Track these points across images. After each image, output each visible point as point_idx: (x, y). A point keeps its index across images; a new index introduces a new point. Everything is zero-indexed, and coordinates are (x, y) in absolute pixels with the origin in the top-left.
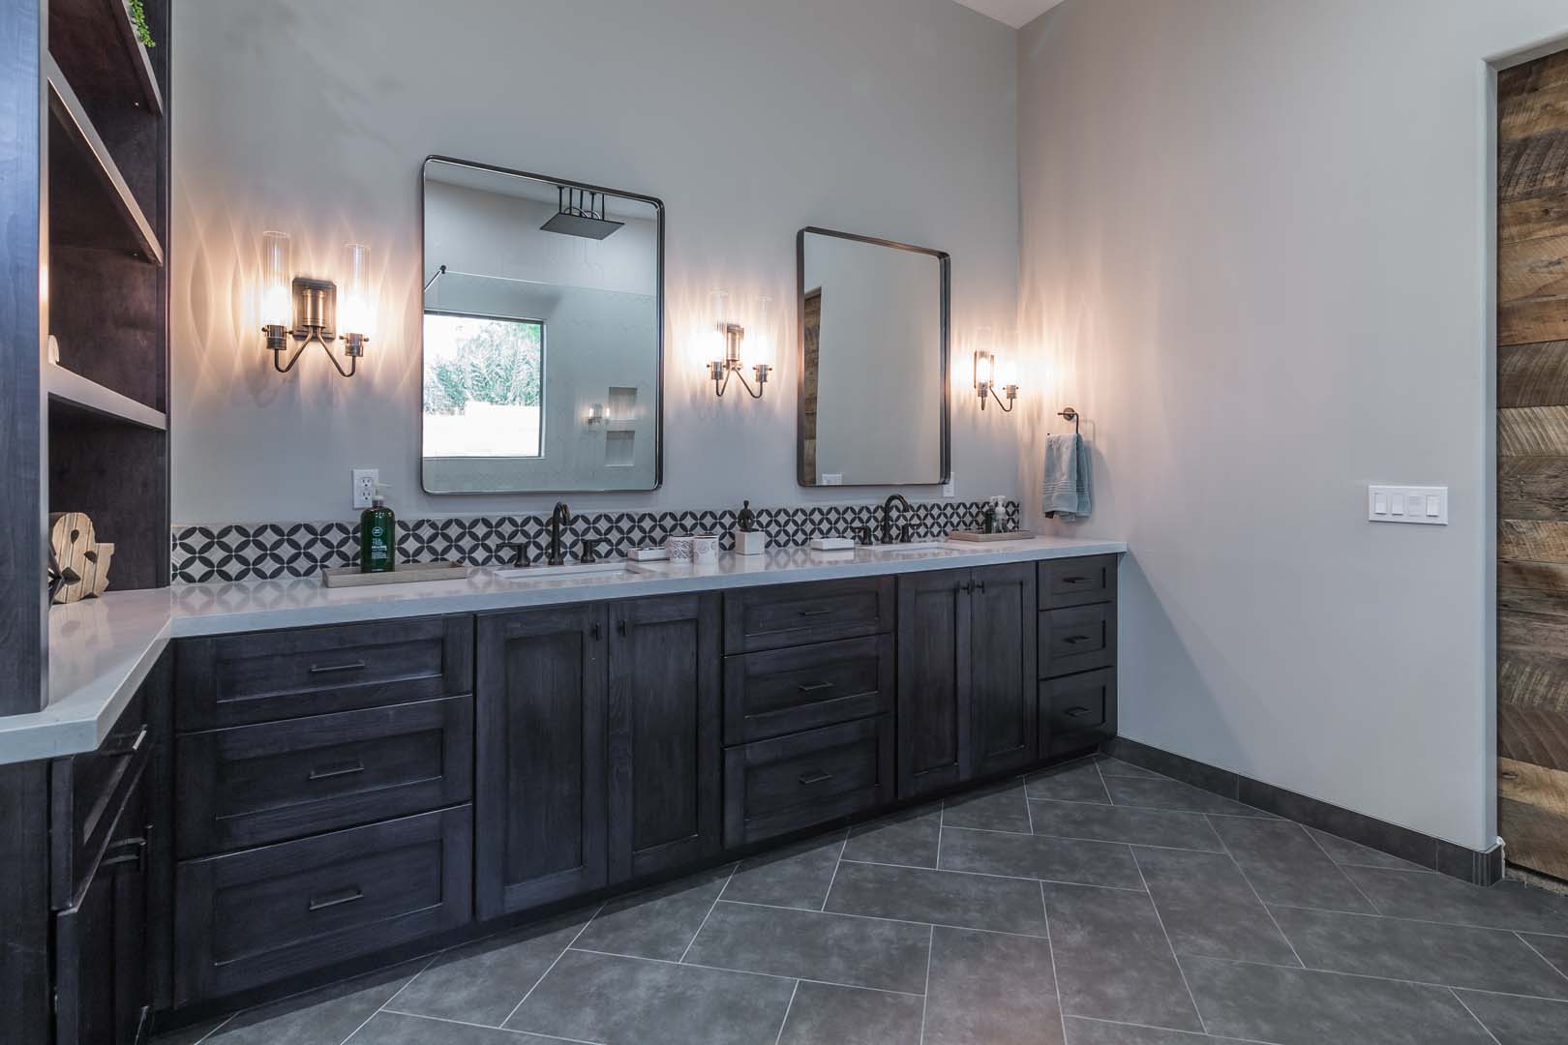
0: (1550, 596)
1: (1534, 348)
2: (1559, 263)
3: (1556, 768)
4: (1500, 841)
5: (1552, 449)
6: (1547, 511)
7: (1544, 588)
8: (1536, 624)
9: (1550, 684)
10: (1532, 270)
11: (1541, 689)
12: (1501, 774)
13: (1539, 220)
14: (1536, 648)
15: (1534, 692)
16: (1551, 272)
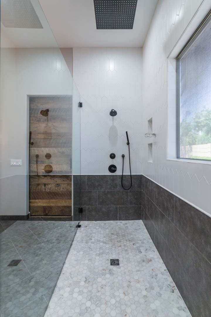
1: (34, 139)
4: (29, 212)
6: (36, 163)
8: (34, 179)
10: (34, 128)
11: (35, 189)
12: (30, 202)
14: (34, 183)
16: (36, 128)
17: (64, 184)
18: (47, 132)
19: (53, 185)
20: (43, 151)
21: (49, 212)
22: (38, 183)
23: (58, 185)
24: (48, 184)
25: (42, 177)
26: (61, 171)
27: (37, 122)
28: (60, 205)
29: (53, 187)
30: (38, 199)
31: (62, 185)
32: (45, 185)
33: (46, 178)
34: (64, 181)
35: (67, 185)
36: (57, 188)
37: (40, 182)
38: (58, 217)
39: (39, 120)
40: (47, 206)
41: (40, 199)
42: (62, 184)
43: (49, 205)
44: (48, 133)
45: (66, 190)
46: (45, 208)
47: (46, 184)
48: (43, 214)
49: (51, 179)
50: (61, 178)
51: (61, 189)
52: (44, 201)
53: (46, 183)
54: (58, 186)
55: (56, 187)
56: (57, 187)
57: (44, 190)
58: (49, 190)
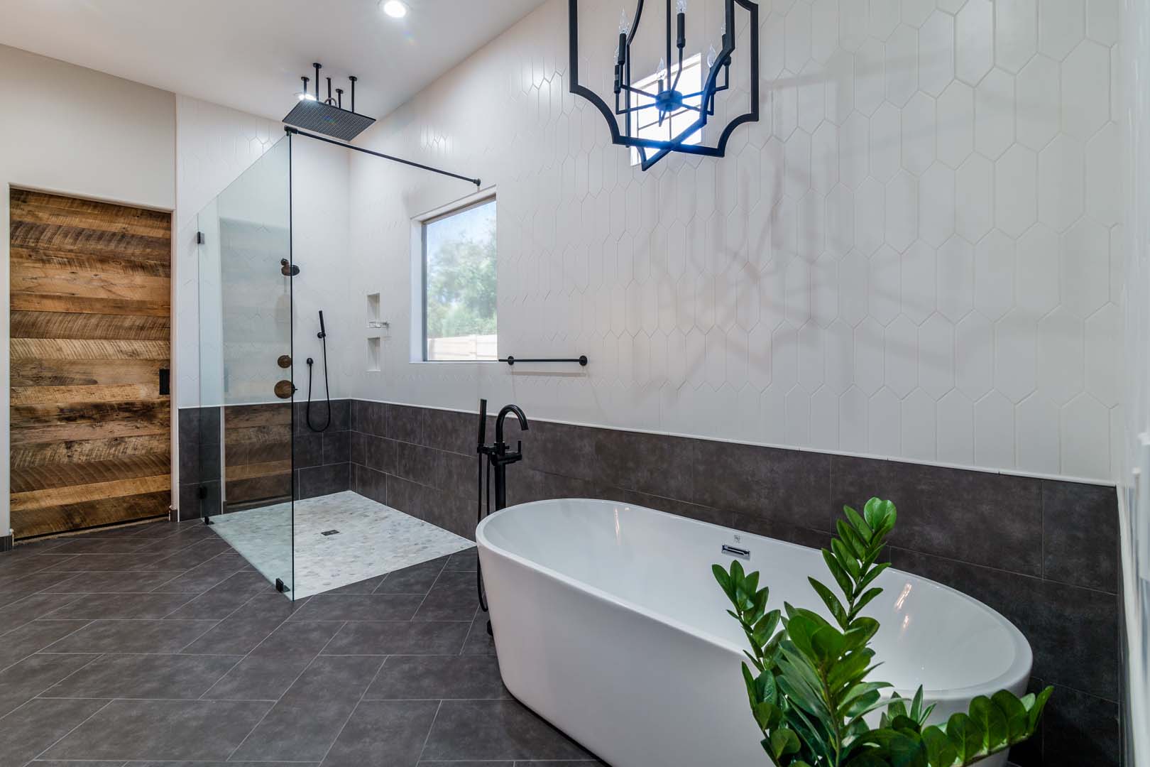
0: (32, 418)
1: (25, 313)
2: (36, 279)
3: (35, 490)
4: (11, 530)
5: (32, 355)
6: (31, 383)
7: (30, 415)
9: (33, 455)
10: (23, 279)
11: (28, 459)
12: (12, 500)
13: (27, 259)
14: (25, 442)
15: (25, 461)
16: (33, 282)
17: (138, 436)
18: (76, 296)
19: (99, 443)
20: (60, 349)
21: (83, 520)
22: (39, 441)
23: (118, 441)
24: (80, 442)
25: (59, 423)
26: (127, 404)
27: (37, 265)
28: (125, 494)
29: (99, 446)
30: (42, 487)
31: (130, 439)
32: (69, 444)
33: (73, 425)
34: (138, 428)
35: (147, 438)
36: (114, 449)
37: (47, 438)
38: (118, 526)
39: (45, 258)
40: (77, 504)
41: (52, 486)
42: (132, 437)
43: (84, 500)
44: (78, 298)
45: (144, 452)
46: (68, 512)
47: (71, 442)
48: (62, 529)
49: (91, 426)
50: (128, 421)
51: (130, 451)
52: (66, 489)
53: (72, 439)
54: (119, 444)
55: (110, 446)
56: (112, 446)
57: (66, 460)
58: (84, 458)
